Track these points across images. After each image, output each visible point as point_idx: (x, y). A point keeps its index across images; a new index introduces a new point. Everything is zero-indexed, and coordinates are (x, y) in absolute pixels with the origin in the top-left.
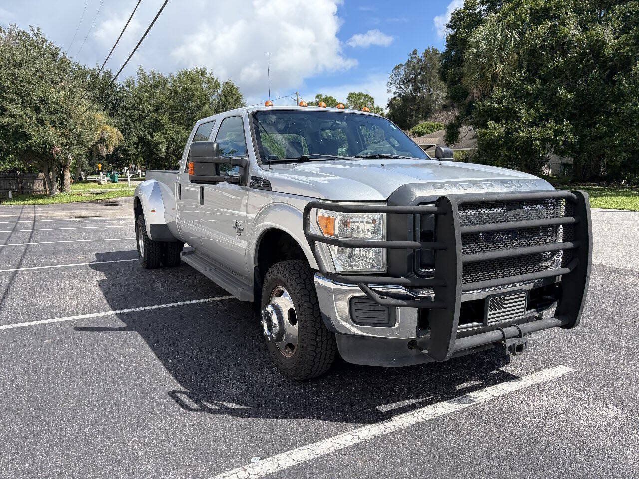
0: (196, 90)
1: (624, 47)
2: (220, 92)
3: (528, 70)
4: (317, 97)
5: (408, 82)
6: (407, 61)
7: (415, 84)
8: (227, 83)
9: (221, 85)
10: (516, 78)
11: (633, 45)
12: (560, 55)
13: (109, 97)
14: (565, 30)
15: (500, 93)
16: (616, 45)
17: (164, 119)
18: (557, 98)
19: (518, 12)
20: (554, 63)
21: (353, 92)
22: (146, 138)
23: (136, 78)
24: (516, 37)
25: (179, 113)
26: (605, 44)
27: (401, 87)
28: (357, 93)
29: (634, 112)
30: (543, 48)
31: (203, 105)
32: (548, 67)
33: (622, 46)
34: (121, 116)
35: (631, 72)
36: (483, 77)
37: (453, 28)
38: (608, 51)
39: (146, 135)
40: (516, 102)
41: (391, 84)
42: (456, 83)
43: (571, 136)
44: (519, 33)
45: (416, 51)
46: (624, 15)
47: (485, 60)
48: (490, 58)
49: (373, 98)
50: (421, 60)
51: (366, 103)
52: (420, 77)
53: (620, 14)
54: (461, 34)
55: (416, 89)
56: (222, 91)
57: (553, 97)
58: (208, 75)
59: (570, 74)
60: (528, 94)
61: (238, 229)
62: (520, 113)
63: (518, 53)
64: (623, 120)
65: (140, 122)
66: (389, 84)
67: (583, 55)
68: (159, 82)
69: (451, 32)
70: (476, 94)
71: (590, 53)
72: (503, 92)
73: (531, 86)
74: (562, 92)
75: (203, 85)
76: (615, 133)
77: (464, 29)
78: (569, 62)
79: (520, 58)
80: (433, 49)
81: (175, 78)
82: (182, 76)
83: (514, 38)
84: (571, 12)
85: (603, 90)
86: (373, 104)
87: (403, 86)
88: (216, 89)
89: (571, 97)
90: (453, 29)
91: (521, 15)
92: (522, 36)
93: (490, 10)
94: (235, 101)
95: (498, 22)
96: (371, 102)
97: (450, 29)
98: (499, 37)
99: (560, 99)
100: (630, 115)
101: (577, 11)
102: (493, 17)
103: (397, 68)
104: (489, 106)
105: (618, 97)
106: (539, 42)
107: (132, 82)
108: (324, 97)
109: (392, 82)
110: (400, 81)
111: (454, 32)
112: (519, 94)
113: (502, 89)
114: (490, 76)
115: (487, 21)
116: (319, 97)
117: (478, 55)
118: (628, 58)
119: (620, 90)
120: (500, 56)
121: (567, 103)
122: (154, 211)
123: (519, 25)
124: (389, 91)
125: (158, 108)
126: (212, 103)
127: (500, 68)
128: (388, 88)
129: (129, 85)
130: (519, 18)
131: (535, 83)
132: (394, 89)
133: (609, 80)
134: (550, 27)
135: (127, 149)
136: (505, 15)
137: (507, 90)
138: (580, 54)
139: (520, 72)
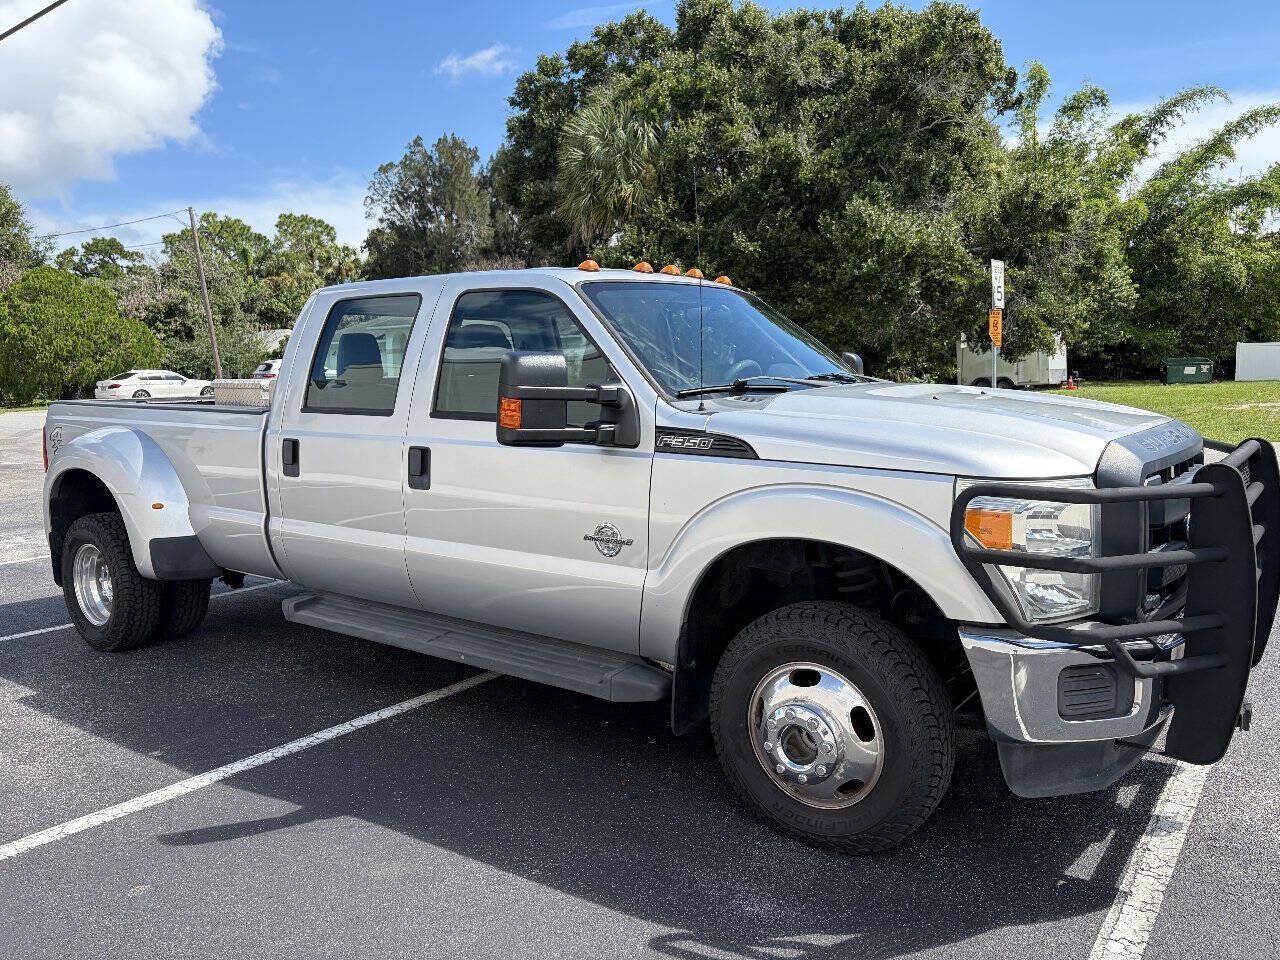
1: (829, 168)
3: (677, 197)
4: (206, 217)
5: (406, 199)
6: (401, 158)
7: (421, 205)
10: (661, 209)
11: (841, 167)
12: (729, 175)
14: (732, 132)
15: (635, 237)
16: (815, 165)
18: (731, 249)
19: (650, 92)
20: (720, 188)
21: (288, 214)
24: (651, 135)
26: (798, 163)
27: (393, 209)
28: (297, 214)
29: (857, 278)
30: (699, 159)
32: (711, 195)
33: (826, 166)
35: (844, 212)
36: (598, 203)
37: (523, 105)
38: (805, 174)
40: (665, 254)
41: (372, 200)
42: (540, 210)
44: (655, 128)
45: (419, 138)
46: (820, 115)
47: (599, 173)
48: (609, 169)
49: (332, 228)
50: (430, 158)
51: (318, 238)
52: (430, 190)
53: (815, 112)
54: (543, 119)
55: (425, 215)
57: (725, 248)
59: (748, 209)
60: (683, 240)
61: (608, 542)
63: (655, 166)
64: (838, 293)
66: (369, 200)
67: (766, 179)
69: (519, 113)
70: (586, 235)
71: (778, 174)
72: (639, 233)
73: (687, 226)
74: (739, 239)
76: (826, 313)
77: (547, 109)
78: (745, 189)
79: (659, 174)
80: (454, 139)
83: (649, 137)
84: (739, 100)
85: (799, 239)
86: (333, 239)
87: (397, 207)
89: (755, 250)
90: (523, 108)
91: (656, 98)
92: (661, 135)
93: (589, 81)
95: (615, 103)
96: (328, 235)
97: (517, 108)
98: (621, 132)
99: (737, 251)
100: (851, 285)
101: (749, 101)
102: (604, 95)
103: (384, 170)
104: (618, 259)
105: (826, 252)
106: (693, 150)
108: (221, 218)
109: (375, 197)
110: (391, 197)
111: (525, 112)
112: (667, 240)
113: (639, 229)
114: (611, 201)
115: (593, 100)
116: (210, 218)
117: (588, 162)
118: (835, 188)
119: (829, 241)
120: (627, 168)
121: (749, 259)
122: (160, 506)
123: (653, 114)
124: (368, 216)
127: (627, 189)
128: (366, 210)
130: (654, 102)
131: (694, 222)
132: (380, 213)
133: (809, 224)
134: (708, 125)
136: (626, 94)
137: (648, 230)
138: (763, 176)
139: (665, 199)
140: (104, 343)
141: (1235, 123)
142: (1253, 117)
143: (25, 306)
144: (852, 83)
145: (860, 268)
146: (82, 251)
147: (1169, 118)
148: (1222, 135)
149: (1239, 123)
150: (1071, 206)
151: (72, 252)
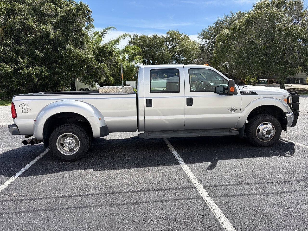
1: (59, 36)
10: (9, 41)
12: (29, 34)
14: (29, 23)
16: (55, 35)
18: (35, 55)
20: (27, 38)
24: (1, 20)
26: (50, 34)
29: (73, 64)
30: (19, 29)
32: (25, 39)
35: (65, 48)
38: (52, 37)
43: (47, 73)
53: (50, 21)
57: (33, 54)
59: (38, 44)
60: (18, 51)
62: (20, 60)
63: (2, 29)
71: (45, 36)
73: (20, 47)
74: (37, 52)
89: (42, 55)
99: (37, 55)
100: (71, 66)
106: (17, 26)
113: (4, 47)
138: (41, 36)
139: (10, 39)
141: (121, 36)
142: (124, 35)
144: (58, 15)
145: (74, 62)
147: (106, 33)
148: (119, 38)
149: (122, 36)
150: (113, 51)
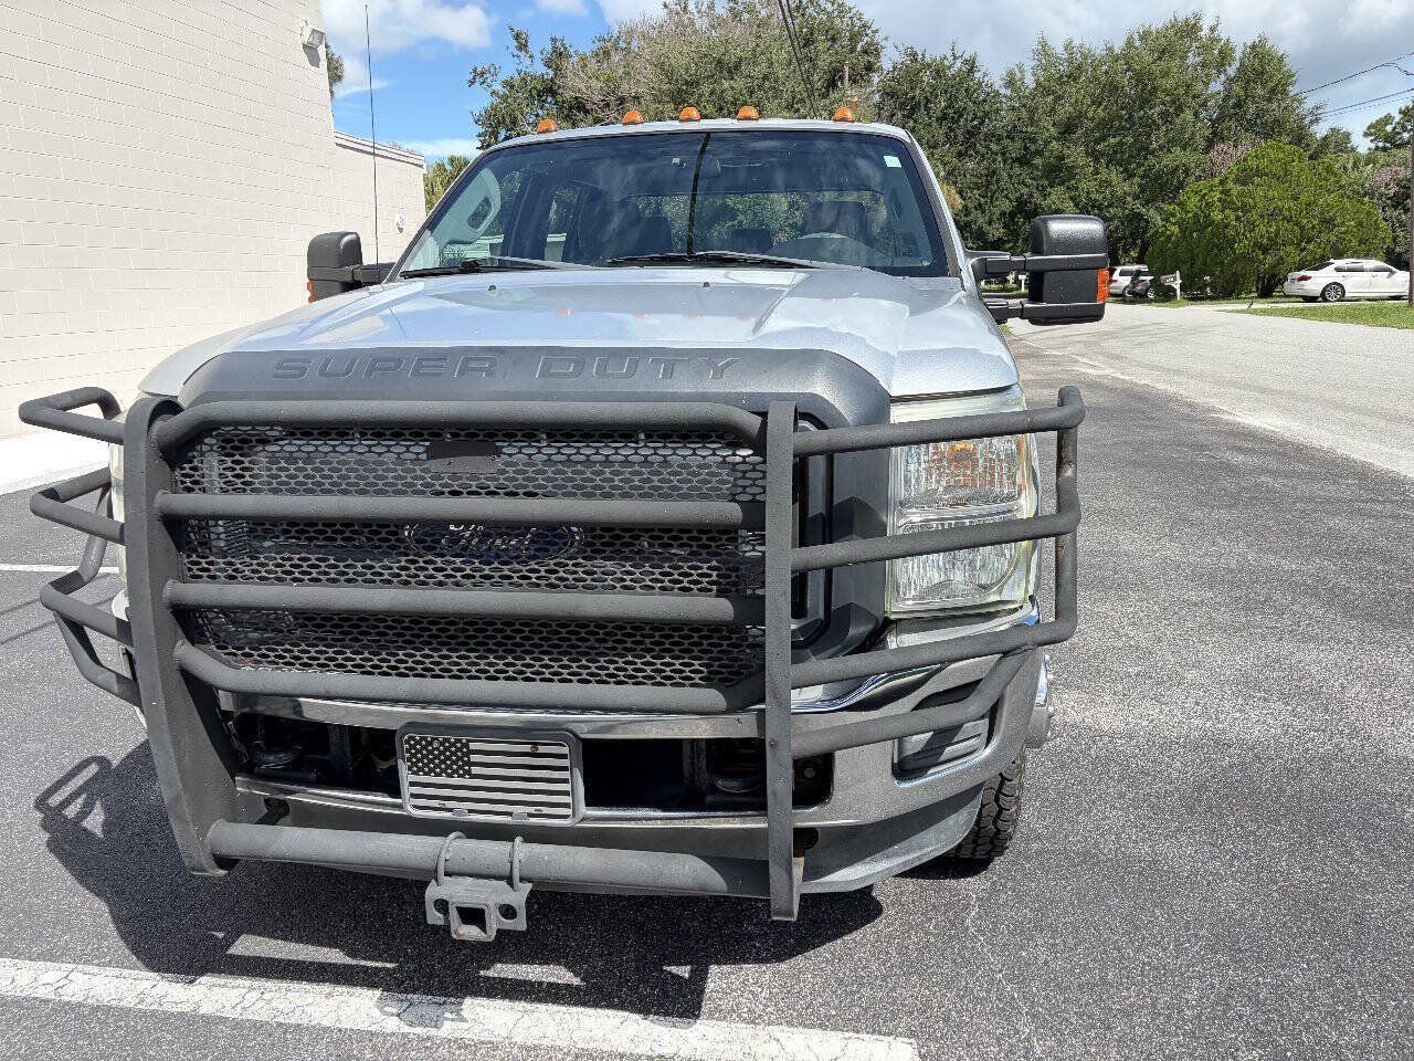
0: (1165, 74)
2: (1231, 71)
8: (1254, 47)
9: (1238, 54)
13: (961, 116)
17: (1076, 155)
22: (1031, 202)
23: (1029, 64)
25: (1114, 137)
31: (1180, 109)
34: (983, 156)
39: (1031, 196)
56: (1238, 69)
58: (1205, 32)
65: (1022, 165)
68: (1079, 67)
75: (1192, 59)
81: (1117, 51)
82: (1137, 44)
88: (1223, 65)
94: (1273, 91)
107: (1019, 75)
125: (1068, 129)
126: (1204, 104)
129: (1011, 82)
135: (986, 228)
140: (1313, 227)
143: (1236, 189)
146: (1398, 117)
151: (1387, 120)
